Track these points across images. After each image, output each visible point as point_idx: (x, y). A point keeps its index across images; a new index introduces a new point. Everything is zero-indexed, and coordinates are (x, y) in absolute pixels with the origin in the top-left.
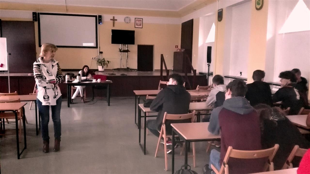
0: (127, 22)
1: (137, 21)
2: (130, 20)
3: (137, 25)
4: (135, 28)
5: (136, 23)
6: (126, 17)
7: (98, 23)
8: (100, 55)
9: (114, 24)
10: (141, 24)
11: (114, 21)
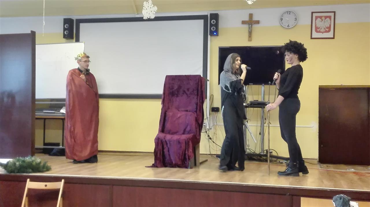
0: (288, 26)
1: (319, 19)
2: (296, 19)
3: (318, 30)
4: (312, 38)
5: (316, 26)
6: (285, 13)
7: (210, 35)
8: (211, 117)
9: (250, 33)
10: (329, 28)
11: (252, 25)
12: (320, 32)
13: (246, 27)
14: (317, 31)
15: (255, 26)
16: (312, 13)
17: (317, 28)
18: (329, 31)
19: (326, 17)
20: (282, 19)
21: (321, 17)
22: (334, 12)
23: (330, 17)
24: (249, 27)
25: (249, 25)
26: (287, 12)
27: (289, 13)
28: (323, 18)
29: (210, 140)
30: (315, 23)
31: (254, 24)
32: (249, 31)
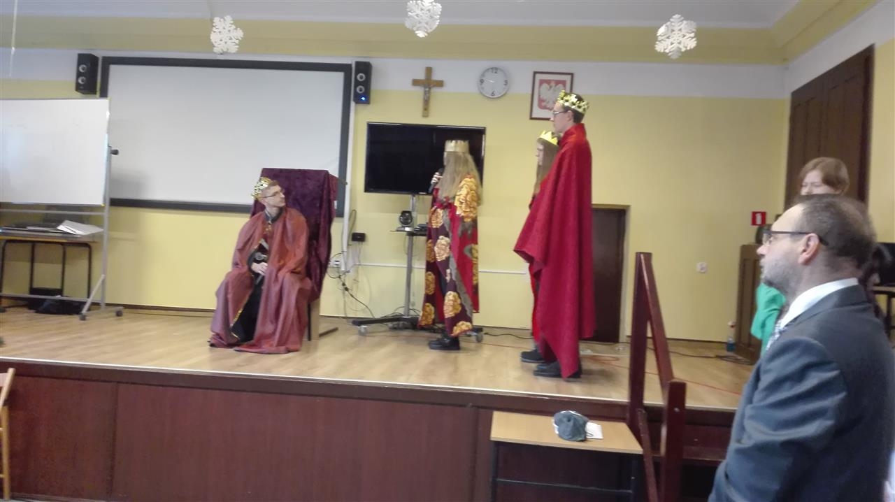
0: (493, 94)
1: (545, 86)
3: (544, 104)
4: (531, 118)
5: (539, 96)
6: (488, 69)
7: (354, 100)
8: (350, 251)
9: (426, 102)
11: (430, 88)
12: (545, 108)
13: (419, 90)
14: (541, 107)
15: (435, 91)
16: (535, 73)
17: (541, 101)
19: (558, 82)
20: (482, 81)
21: (548, 82)
22: (572, 75)
23: (564, 83)
24: (425, 92)
25: (425, 87)
26: (492, 69)
27: (494, 71)
28: (553, 84)
29: (346, 292)
30: (539, 91)
31: (434, 86)
32: (424, 99)
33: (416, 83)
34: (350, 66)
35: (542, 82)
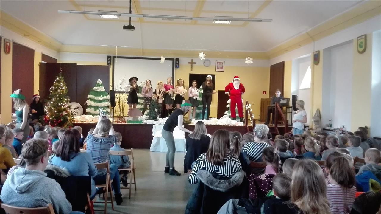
0: (207, 66)
1: (218, 64)
2: (210, 63)
4: (216, 71)
7: (175, 67)
9: (192, 67)
10: (222, 67)
11: (192, 64)
12: (218, 69)
13: (190, 65)
15: (194, 65)
16: (216, 61)
17: (217, 67)
18: (222, 69)
19: (221, 63)
20: (205, 63)
21: (219, 63)
22: (224, 61)
23: (222, 63)
26: (207, 60)
28: (220, 63)
30: (217, 65)
33: (189, 63)
34: (174, 59)
35: (218, 63)
